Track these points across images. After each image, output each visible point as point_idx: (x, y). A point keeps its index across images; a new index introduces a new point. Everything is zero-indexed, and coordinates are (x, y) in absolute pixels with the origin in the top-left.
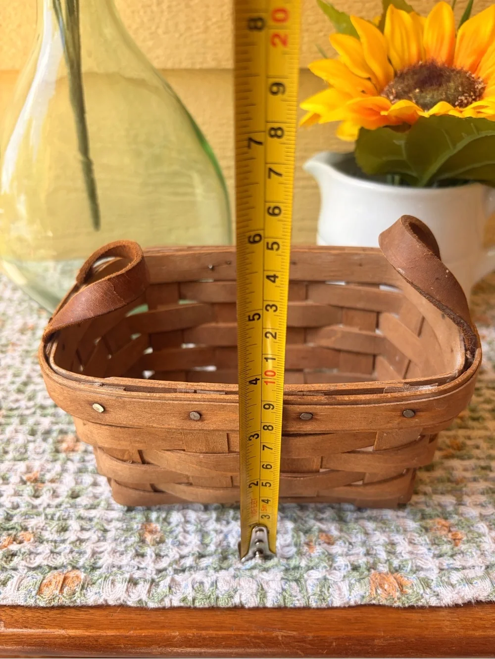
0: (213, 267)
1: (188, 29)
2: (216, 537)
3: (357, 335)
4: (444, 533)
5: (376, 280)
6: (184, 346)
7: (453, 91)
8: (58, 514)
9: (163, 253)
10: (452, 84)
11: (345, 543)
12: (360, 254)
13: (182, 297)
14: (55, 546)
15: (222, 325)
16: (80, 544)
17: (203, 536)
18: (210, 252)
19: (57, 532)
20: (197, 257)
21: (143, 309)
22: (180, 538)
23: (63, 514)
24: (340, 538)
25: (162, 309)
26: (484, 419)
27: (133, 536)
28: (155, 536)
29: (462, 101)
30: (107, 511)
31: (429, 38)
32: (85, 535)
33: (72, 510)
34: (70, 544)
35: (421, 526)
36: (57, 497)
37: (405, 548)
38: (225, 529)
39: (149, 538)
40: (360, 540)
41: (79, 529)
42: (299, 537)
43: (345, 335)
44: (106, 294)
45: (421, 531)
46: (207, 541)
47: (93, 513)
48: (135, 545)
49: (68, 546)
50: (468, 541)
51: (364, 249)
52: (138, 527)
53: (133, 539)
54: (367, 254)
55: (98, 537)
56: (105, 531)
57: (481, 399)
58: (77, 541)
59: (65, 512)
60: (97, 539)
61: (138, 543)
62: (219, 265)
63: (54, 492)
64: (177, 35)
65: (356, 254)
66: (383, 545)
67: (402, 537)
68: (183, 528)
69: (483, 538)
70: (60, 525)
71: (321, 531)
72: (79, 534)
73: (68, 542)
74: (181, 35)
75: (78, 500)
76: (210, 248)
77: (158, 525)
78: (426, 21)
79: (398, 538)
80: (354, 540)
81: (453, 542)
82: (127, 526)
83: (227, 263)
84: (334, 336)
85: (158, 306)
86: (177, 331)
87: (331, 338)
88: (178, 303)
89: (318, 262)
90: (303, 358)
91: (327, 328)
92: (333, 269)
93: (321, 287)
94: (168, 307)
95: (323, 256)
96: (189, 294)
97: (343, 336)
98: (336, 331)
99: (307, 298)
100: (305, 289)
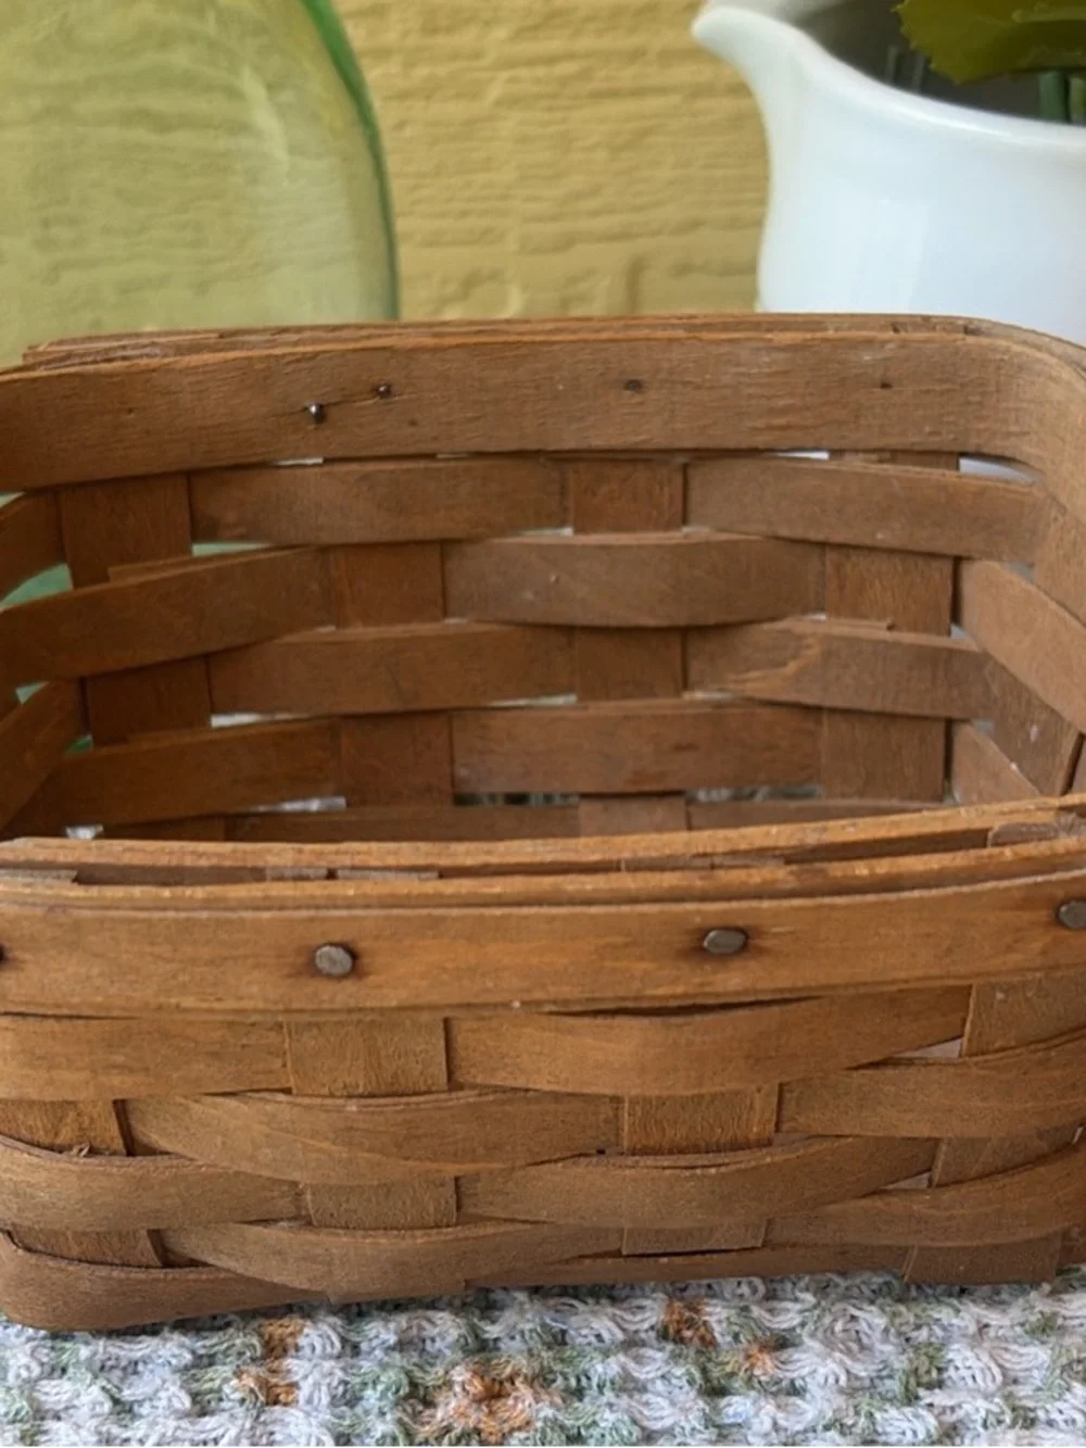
0: (320, 407)
3: (880, 648)
5: (945, 440)
6: (218, 721)
9: (124, 358)
12: (884, 343)
13: (205, 530)
15: (359, 632)
18: (309, 349)
20: (258, 375)
21: (53, 582)
25: (126, 578)
43: (832, 651)
51: (895, 323)
54: (904, 344)
62: (347, 400)
65: (869, 342)
76: (307, 334)
83: (375, 391)
84: (794, 657)
85: (111, 570)
86: (186, 661)
87: (784, 664)
88: (190, 552)
89: (726, 379)
90: (679, 748)
91: (766, 626)
92: (782, 403)
93: (744, 467)
94: (150, 570)
95: (744, 354)
96: (231, 516)
97: (828, 655)
98: (800, 637)
99: (685, 521)
100: (678, 479)
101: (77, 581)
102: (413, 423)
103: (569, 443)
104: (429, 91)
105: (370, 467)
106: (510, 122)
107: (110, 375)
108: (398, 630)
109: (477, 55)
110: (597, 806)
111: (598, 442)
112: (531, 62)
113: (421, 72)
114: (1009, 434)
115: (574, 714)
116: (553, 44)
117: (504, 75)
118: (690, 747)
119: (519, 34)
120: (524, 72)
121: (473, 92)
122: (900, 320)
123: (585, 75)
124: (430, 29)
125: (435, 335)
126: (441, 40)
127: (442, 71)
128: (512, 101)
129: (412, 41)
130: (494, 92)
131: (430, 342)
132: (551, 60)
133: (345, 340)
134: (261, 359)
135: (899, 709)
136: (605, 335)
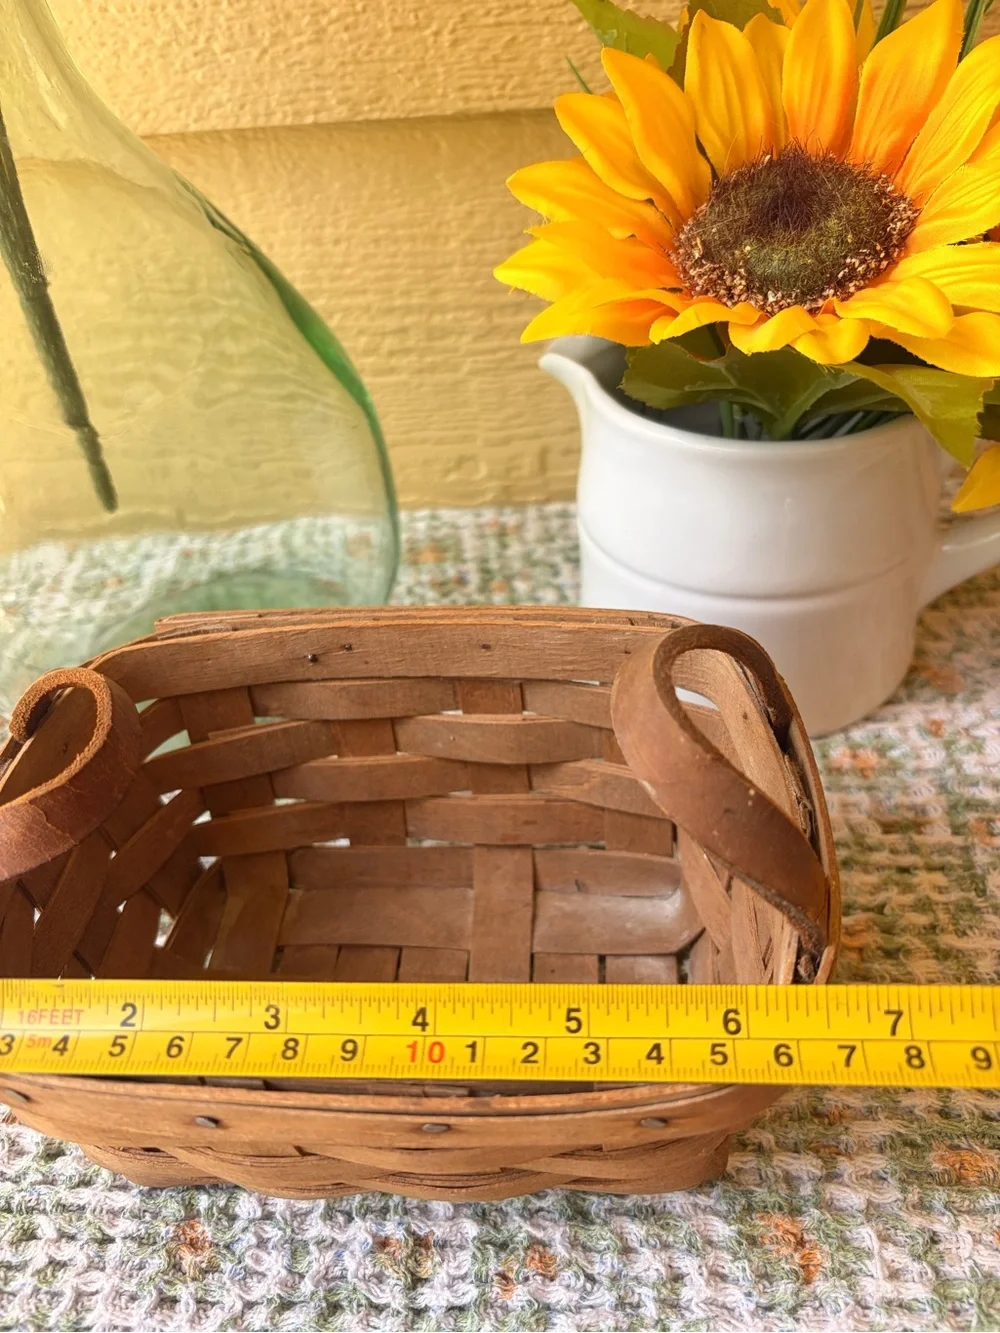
0: (315, 656)
1: (277, 37)
2: (317, 1260)
4: (785, 1251)
6: (281, 802)
7: (833, 242)
8: (17, 1198)
9: (205, 632)
10: (832, 223)
11: (578, 1278)
12: (623, 631)
14: (6, 1277)
16: (53, 1276)
17: (294, 1254)
19: (12, 1244)
22: (248, 1262)
23: (27, 1199)
24: (569, 1264)
25: (218, 739)
26: (908, 953)
27: (155, 1255)
28: (198, 1259)
29: (853, 268)
30: (110, 1194)
31: (795, 84)
32: (66, 1251)
33: (43, 1189)
34: (33, 1275)
35: (740, 1233)
36: (21, 1153)
37: (699, 1292)
38: (341, 1238)
39: (188, 1259)
40: (609, 1270)
41: (54, 1235)
42: (485, 1261)
43: (607, 781)
44: (30, 829)
45: (740, 1244)
46: (301, 1267)
47: (85, 1196)
48: (157, 1280)
49: (30, 1280)
50: (835, 1272)
51: (632, 619)
52: (167, 1232)
53: (157, 1261)
54: (636, 633)
55: (89, 1257)
56: (106, 1241)
57: (909, 898)
58: (47, 1266)
59: (31, 1194)
60: (86, 1262)
61: (165, 1273)
62: (328, 650)
63: (13, 1143)
64: (255, 53)
65: (616, 631)
66: (654, 1286)
67: (696, 1262)
68: (256, 1233)
69: (867, 1262)
70: (19, 1226)
71: (534, 1243)
72: (53, 1251)
73: (30, 1270)
74: (264, 51)
75: (60, 1162)
77: (207, 1229)
78: (788, 37)
79: (688, 1264)
80: (597, 1270)
81: (802, 1273)
82: (147, 1229)
83: (343, 647)
84: (587, 781)
85: (210, 734)
86: (258, 776)
87: (582, 784)
88: (253, 722)
89: (537, 645)
90: (527, 823)
91: (572, 765)
92: (570, 658)
93: (552, 689)
94: (232, 734)
95: (546, 634)
96: (275, 705)
97: (605, 783)
98: (590, 772)
99: (524, 708)
100: (518, 690)
101: (193, 740)
102: (367, 663)
103: (453, 673)
104: (433, 369)
105: (346, 683)
106: (475, 384)
107: (194, 643)
108: (371, 760)
109: (456, 350)
110: (485, 850)
111: (469, 674)
112: (483, 352)
113: (429, 359)
114: (699, 682)
115: (469, 803)
116: (495, 343)
117: (470, 359)
118: (533, 823)
119: (477, 339)
120: (479, 358)
121: (456, 368)
122: (636, 616)
123: (511, 358)
124: (430, 337)
125: (375, 619)
126: (438, 344)
127: (439, 358)
128: (475, 373)
129: (423, 344)
130: (466, 368)
131: (370, 623)
132: (494, 351)
133: (326, 621)
134: (276, 633)
135: (646, 813)
136: (468, 621)
